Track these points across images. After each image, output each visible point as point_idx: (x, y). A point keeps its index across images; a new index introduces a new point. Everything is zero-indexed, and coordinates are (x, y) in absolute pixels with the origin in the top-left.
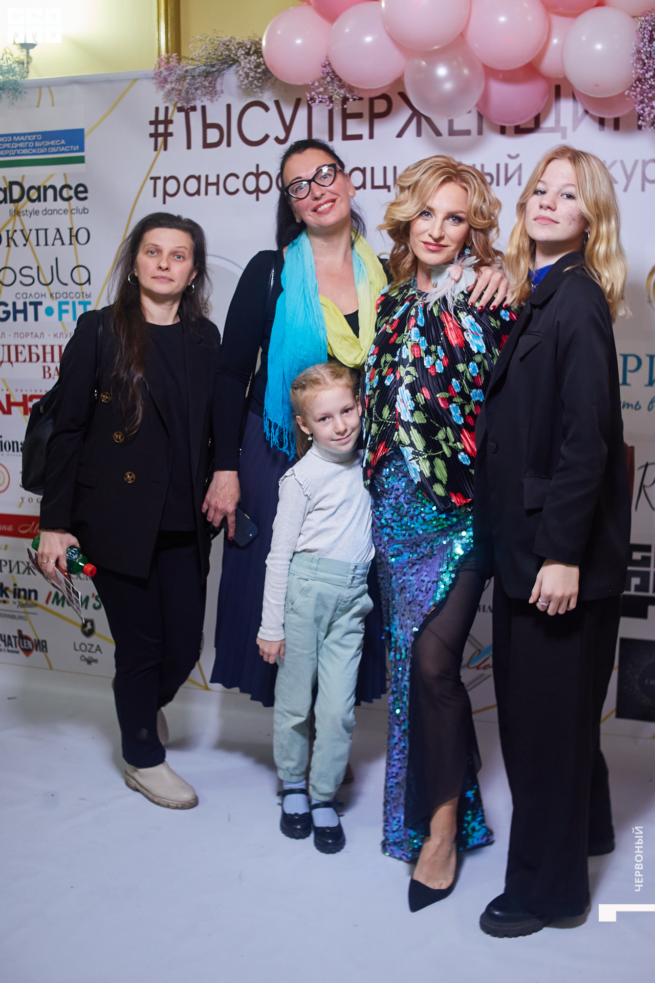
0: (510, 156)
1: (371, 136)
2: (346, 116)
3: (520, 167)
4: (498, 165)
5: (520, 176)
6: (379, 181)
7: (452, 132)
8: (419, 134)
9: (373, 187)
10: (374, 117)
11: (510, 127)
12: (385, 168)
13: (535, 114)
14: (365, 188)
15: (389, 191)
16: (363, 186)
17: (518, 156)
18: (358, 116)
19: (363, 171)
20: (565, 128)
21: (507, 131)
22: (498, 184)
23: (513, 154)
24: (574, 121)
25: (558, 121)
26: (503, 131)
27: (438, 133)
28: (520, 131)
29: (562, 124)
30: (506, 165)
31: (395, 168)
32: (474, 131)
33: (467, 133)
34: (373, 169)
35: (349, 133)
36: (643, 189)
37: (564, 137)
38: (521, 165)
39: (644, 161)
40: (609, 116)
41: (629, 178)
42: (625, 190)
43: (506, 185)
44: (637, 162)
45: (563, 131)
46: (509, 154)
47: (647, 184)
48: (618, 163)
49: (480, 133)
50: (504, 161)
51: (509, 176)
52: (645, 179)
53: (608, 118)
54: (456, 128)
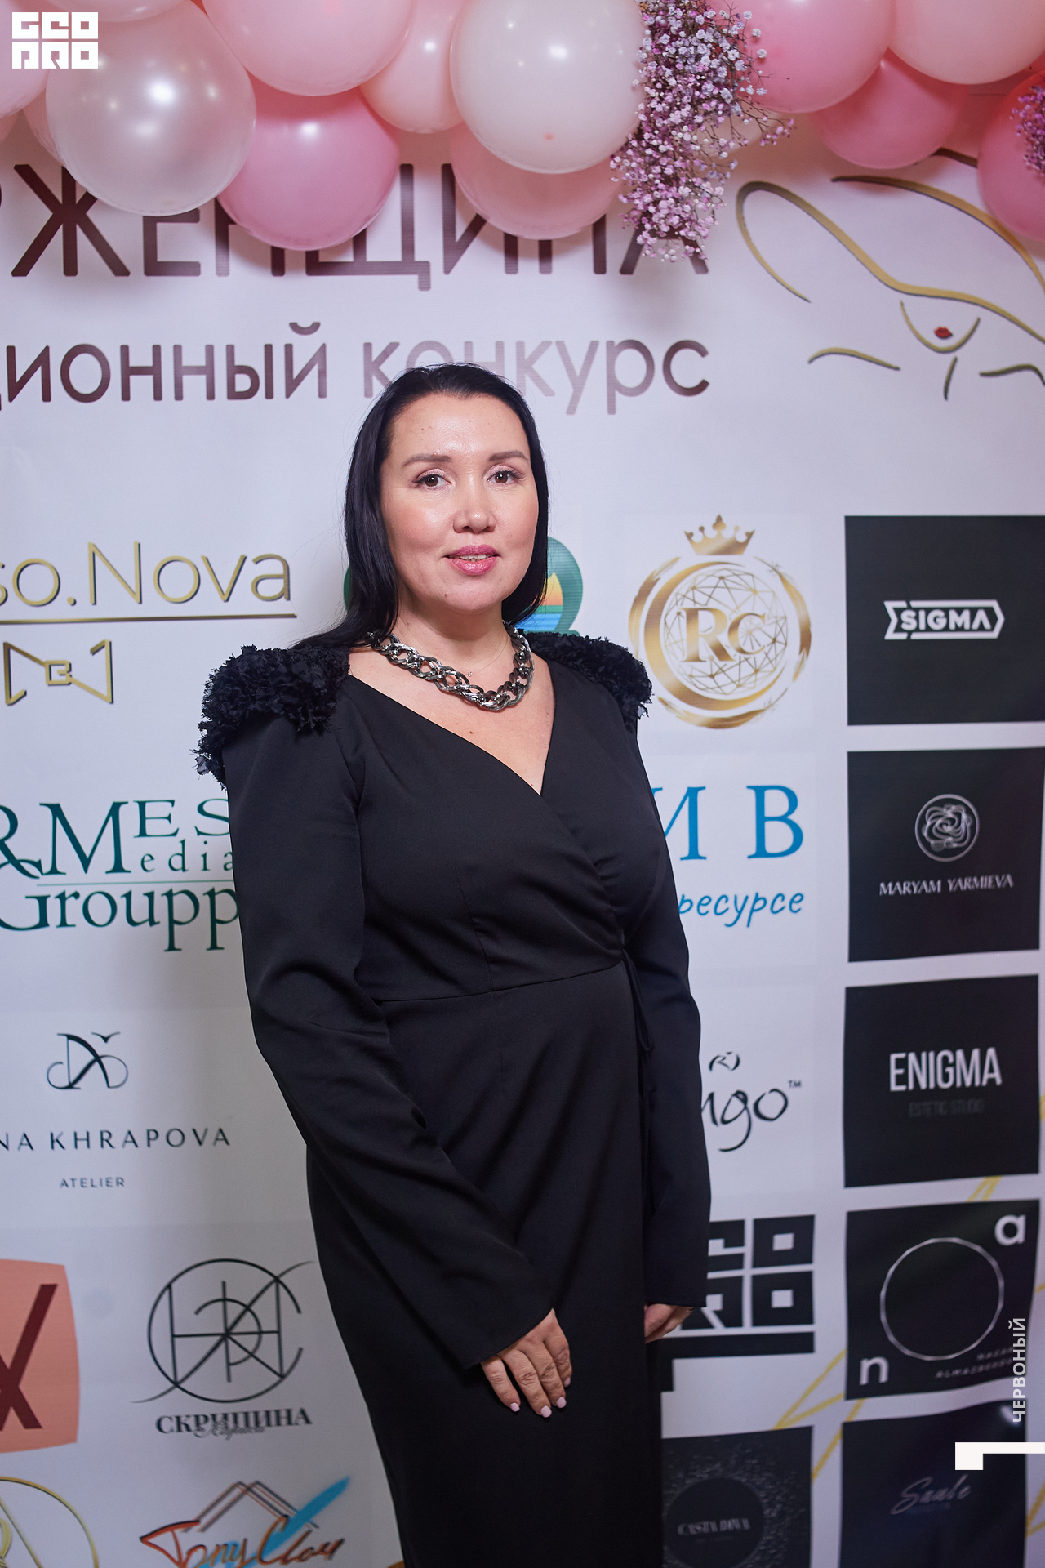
0: (295, 327)
4: (268, 349)
5: (322, 374)
7: (153, 267)
8: (70, 267)
11: (297, 252)
17: (315, 327)
20: (427, 264)
21: (288, 263)
23: (304, 323)
24: (446, 248)
25: (408, 246)
26: (278, 263)
27: (120, 270)
28: (315, 264)
29: (419, 256)
30: (289, 349)
31: (11, 350)
32: (209, 265)
33: (191, 269)
36: (612, 410)
37: (425, 285)
38: (323, 347)
39: (610, 344)
40: (529, 234)
41: (578, 383)
42: (571, 410)
43: (288, 395)
44: (594, 346)
45: (423, 269)
46: (293, 321)
47: (619, 397)
48: (553, 351)
49: (222, 271)
50: (281, 337)
51: (296, 374)
52: (613, 385)
53: (525, 239)
54: (163, 256)
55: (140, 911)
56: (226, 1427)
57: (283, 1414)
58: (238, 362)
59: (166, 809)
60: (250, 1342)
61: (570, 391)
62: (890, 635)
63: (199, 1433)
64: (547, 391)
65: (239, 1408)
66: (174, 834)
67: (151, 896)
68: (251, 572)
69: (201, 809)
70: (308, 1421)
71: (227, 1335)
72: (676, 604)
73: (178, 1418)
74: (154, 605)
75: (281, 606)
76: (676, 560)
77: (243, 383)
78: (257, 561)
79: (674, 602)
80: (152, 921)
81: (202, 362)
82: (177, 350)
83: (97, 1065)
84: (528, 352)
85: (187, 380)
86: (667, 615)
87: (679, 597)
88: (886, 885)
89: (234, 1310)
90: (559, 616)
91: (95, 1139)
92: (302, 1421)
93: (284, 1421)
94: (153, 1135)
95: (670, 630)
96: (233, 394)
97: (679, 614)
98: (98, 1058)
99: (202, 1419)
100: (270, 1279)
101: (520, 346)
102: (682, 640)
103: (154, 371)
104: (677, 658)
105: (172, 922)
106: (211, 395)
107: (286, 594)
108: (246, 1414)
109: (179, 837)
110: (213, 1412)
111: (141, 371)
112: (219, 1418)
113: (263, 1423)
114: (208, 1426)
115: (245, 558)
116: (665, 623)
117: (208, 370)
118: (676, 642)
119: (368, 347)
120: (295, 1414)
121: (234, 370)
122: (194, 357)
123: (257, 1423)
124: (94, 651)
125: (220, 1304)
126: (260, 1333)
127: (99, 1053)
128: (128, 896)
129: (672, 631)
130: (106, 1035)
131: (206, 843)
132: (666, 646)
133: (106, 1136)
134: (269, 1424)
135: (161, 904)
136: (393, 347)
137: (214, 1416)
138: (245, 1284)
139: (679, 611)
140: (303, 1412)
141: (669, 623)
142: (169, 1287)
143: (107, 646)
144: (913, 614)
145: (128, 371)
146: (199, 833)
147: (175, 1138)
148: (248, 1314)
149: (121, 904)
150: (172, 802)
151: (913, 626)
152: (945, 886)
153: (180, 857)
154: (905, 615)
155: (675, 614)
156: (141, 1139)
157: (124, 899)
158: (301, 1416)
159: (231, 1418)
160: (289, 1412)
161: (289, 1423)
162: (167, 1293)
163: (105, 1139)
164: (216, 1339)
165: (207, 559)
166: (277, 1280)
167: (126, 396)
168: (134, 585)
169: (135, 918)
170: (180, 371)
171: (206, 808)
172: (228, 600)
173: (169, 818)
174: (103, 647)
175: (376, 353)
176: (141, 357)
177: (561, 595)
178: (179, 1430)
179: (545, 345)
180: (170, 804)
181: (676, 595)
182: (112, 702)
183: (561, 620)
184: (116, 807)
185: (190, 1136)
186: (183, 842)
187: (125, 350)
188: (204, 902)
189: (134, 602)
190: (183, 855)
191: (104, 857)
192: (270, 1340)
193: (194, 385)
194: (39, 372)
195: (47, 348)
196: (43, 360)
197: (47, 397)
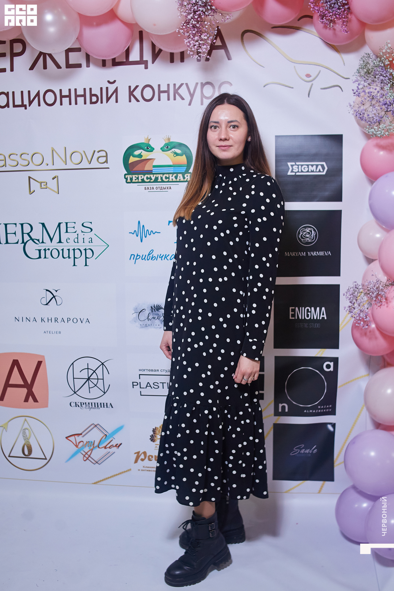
0: (109, 82)
1: (12, 70)
3: (116, 91)
4: (101, 89)
5: (117, 96)
6: (18, 102)
7: (68, 66)
9: (15, 106)
10: (13, 55)
11: (109, 60)
12: (22, 92)
14: (8, 107)
15: (26, 108)
16: (7, 105)
17: (115, 81)
18: (3, 55)
19: (7, 94)
20: (147, 61)
21: (107, 63)
22: (102, 102)
23: (112, 81)
24: (153, 56)
25: (142, 56)
26: (104, 64)
27: (59, 67)
28: (115, 63)
29: (145, 59)
30: (107, 88)
31: (29, 92)
32: (84, 64)
33: (79, 66)
34: (13, 93)
36: (202, 104)
37: (146, 68)
38: (117, 88)
39: (202, 83)
40: (177, 51)
41: (192, 96)
42: (190, 104)
43: (107, 102)
44: (197, 84)
45: (146, 63)
46: (108, 80)
47: (204, 100)
48: (184, 86)
49: (88, 66)
50: (105, 85)
51: (109, 96)
52: (203, 96)
53: (176, 53)
54: (71, 62)
55: (66, 255)
56: (89, 407)
57: (105, 404)
58: (93, 93)
59: (73, 225)
60: (95, 381)
61: (189, 98)
62: (289, 173)
63: (81, 408)
64: (183, 99)
65: (93, 401)
66: (75, 232)
67: (69, 250)
68: (97, 155)
69: (83, 225)
70: (112, 407)
71: (89, 379)
73: (76, 403)
74: (70, 165)
75: (105, 165)
77: (94, 99)
78: (98, 152)
80: (69, 257)
81: (83, 93)
82: (76, 90)
83: (54, 298)
84: (177, 87)
85: (78, 99)
88: (287, 253)
89: (91, 372)
90: (186, 168)
91: (53, 320)
92: (111, 407)
93: (105, 406)
94: (69, 319)
96: (92, 103)
98: (54, 297)
99: (82, 404)
100: (101, 363)
101: (175, 85)
103: (69, 96)
105: (75, 258)
106: (85, 103)
107: (106, 161)
108: (95, 403)
109: (77, 233)
110: (86, 402)
111: (65, 97)
112: (87, 404)
113: (100, 406)
114: (84, 406)
115: (95, 151)
117: (84, 96)
119: (130, 87)
120: (109, 405)
121: (92, 95)
122: (80, 92)
123: (98, 406)
124: (53, 179)
125: (87, 369)
126: (98, 379)
127: (55, 295)
128: (63, 250)
130: (56, 290)
131: (84, 235)
133: (56, 319)
134: (101, 407)
135: (72, 252)
136: (137, 87)
137: (86, 403)
138: (94, 365)
140: (111, 404)
142: (73, 364)
143: (57, 177)
144: (297, 167)
145: (62, 97)
146: (82, 232)
147: (75, 321)
148: (95, 373)
149: (61, 252)
150: (75, 223)
151: (297, 171)
152: (307, 254)
153: (77, 239)
154: (294, 167)
156: (66, 320)
157: (62, 251)
158: (110, 405)
159: (90, 404)
160: (107, 404)
161: (107, 407)
162: (72, 365)
163: (56, 320)
164: (86, 380)
165: (84, 151)
166: (103, 364)
167: (61, 104)
168: (64, 159)
169: (65, 257)
170: (77, 96)
171: (84, 225)
172: (90, 164)
173: (74, 227)
174: (56, 177)
175: (132, 89)
176: (65, 93)
177: (186, 161)
178: (76, 406)
179: (182, 85)
180: (74, 223)
182: (58, 194)
183: (186, 169)
184: (59, 224)
185: (79, 320)
186: (78, 234)
187: (61, 90)
188: (83, 252)
189: (64, 164)
190: (78, 238)
191: (56, 239)
192: (101, 382)
193: (81, 100)
194: (37, 98)
195: (39, 91)
196: (38, 94)
197: (39, 105)
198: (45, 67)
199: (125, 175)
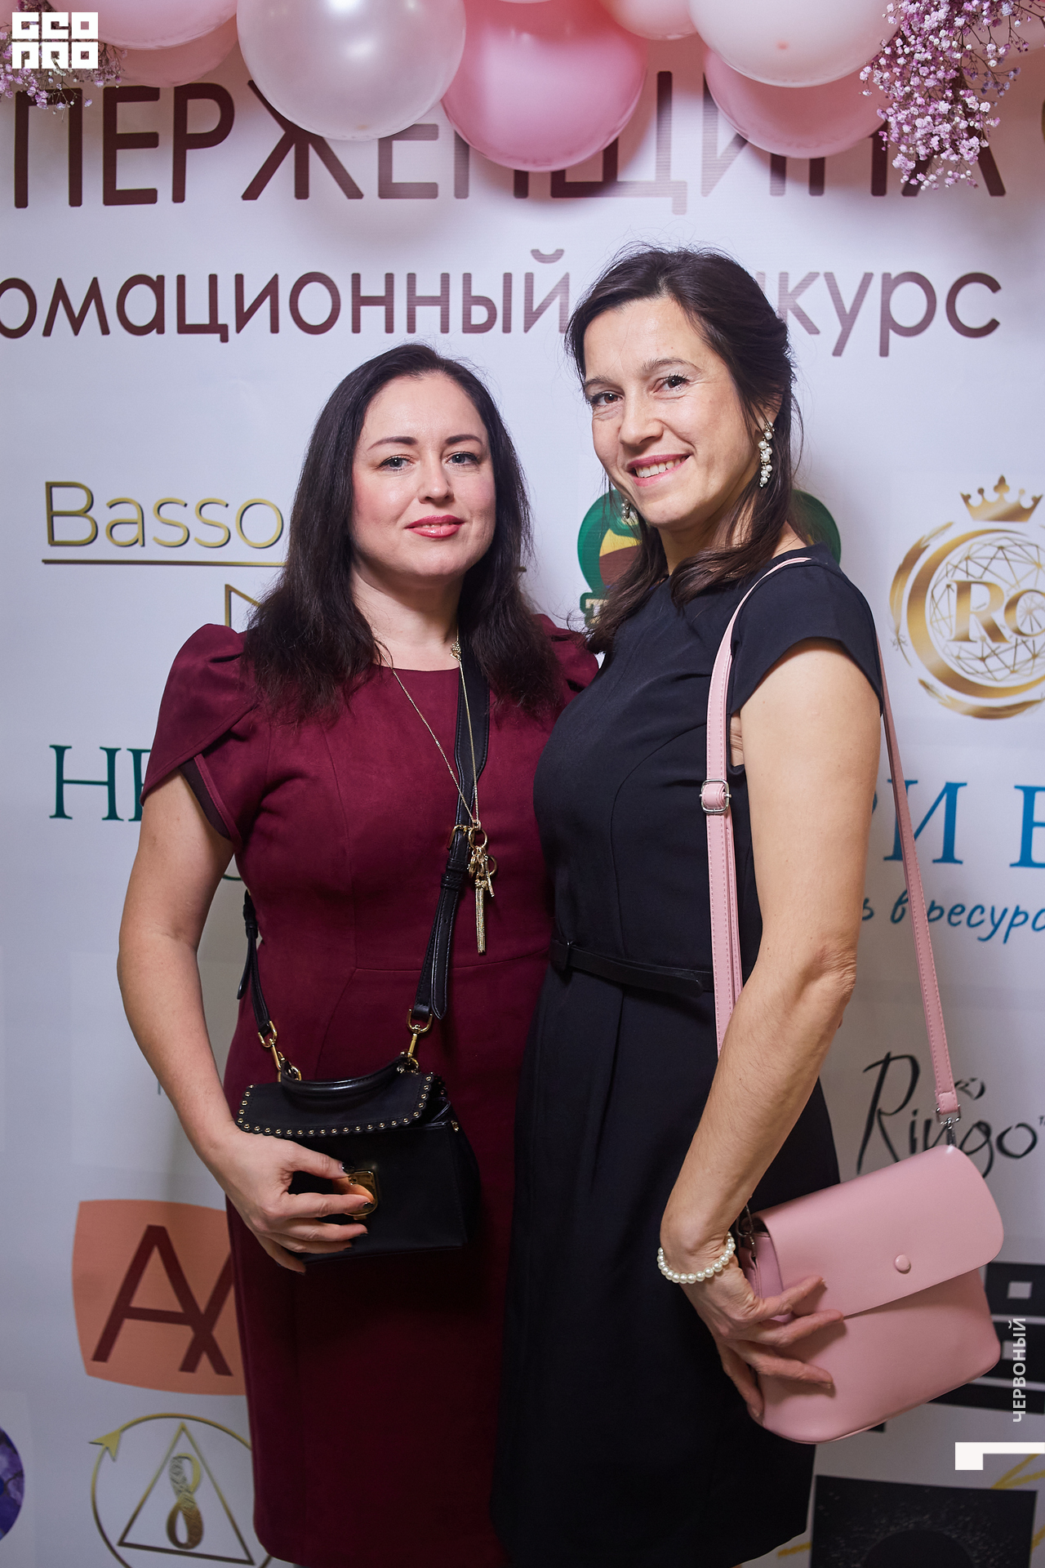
0: (537, 255)
1: (179, 196)
2: (115, 142)
3: (562, 287)
4: (508, 278)
5: (565, 307)
6: (198, 313)
7: (388, 189)
8: (302, 190)
9: (184, 328)
10: (185, 142)
11: (542, 174)
12: (213, 279)
13: (605, 142)
14: (161, 331)
15: (225, 339)
16: (157, 324)
17: (559, 254)
18: (148, 141)
19: (157, 285)
20: (683, 185)
21: (532, 186)
22: (507, 328)
23: (547, 250)
24: (706, 166)
25: (664, 166)
26: (521, 185)
27: (353, 192)
28: (565, 188)
29: (676, 175)
30: (529, 278)
31: (239, 279)
32: (447, 187)
33: (429, 191)
34: (181, 280)
35: (122, 185)
36: (884, 351)
37: (681, 210)
38: (566, 279)
39: (886, 276)
40: (799, 152)
41: (848, 320)
42: (838, 351)
43: (526, 329)
44: (867, 278)
45: (679, 190)
46: (535, 248)
47: (893, 336)
48: (820, 284)
49: (461, 191)
50: (522, 265)
51: (536, 307)
52: (888, 323)
53: (794, 159)
54: (398, 177)
58: (476, 291)
61: (838, 329)
64: (813, 330)
72: (947, 575)
76: (949, 526)
77: (479, 314)
79: (945, 572)
81: (437, 292)
82: (411, 279)
84: (792, 284)
85: (420, 311)
86: (935, 587)
87: (950, 567)
95: (937, 605)
96: (468, 327)
97: (948, 586)
101: (784, 279)
102: (950, 617)
103: (387, 301)
104: (943, 637)
106: (445, 328)
111: (372, 301)
116: (932, 596)
117: (442, 301)
118: (943, 619)
121: (470, 300)
122: (428, 287)
129: (939, 606)
132: (931, 623)
139: (948, 583)
141: (937, 596)
145: (359, 301)
155: (945, 587)
167: (356, 328)
170: (413, 301)
176: (373, 287)
179: (812, 277)
181: (947, 565)
187: (356, 278)
193: (429, 316)
194: (267, 302)
195: (276, 276)
196: (272, 289)
197: (275, 328)
198: (302, 191)
199: (584, 597)
